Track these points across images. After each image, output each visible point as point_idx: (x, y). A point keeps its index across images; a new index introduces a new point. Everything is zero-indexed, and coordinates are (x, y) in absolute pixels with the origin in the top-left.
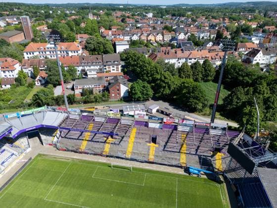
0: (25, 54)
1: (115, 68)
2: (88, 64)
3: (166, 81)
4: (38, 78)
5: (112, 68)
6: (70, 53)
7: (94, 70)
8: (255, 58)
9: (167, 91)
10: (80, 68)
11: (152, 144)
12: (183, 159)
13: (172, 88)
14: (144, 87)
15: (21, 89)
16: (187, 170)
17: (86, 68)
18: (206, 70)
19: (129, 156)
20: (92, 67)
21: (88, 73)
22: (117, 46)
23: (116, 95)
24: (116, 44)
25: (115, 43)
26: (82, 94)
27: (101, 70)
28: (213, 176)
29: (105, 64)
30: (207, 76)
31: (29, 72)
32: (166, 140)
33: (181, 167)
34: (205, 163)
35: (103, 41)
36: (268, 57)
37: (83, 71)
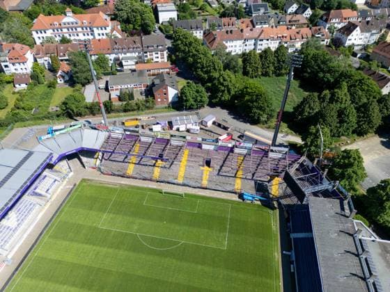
0: (34, 33)
1: (159, 55)
2: (122, 50)
3: (225, 83)
4: (59, 73)
5: (155, 55)
6: (95, 29)
7: (131, 58)
8: (349, 37)
9: (226, 97)
10: (112, 57)
11: (206, 168)
12: (238, 185)
13: (233, 93)
14: (197, 92)
15: (40, 89)
16: (241, 196)
17: (121, 56)
18: (279, 61)
19: (180, 181)
20: (128, 55)
21: (124, 63)
22: (160, 14)
23: (162, 101)
24: (159, 9)
25: (156, 6)
26: (120, 99)
27: (140, 57)
28: (268, 202)
29: (145, 50)
30: (280, 68)
31: (46, 63)
32: (221, 163)
33: (235, 193)
34: (261, 188)
35: (140, 8)
36: (368, 35)
37: (117, 59)
